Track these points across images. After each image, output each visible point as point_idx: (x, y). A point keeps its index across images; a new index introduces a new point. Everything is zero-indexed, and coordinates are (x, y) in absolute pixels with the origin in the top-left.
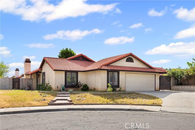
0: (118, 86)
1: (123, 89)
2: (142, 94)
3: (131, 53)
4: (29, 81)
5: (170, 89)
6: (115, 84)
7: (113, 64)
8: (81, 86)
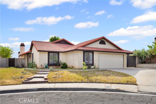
0: (93, 64)
1: (97, 67)
2: (114, 71)
3: (103, 37)
4: (22, 60)
5: (135, 67)
6: (90, 63)
7: (88, 46)
8: (61, 65)
